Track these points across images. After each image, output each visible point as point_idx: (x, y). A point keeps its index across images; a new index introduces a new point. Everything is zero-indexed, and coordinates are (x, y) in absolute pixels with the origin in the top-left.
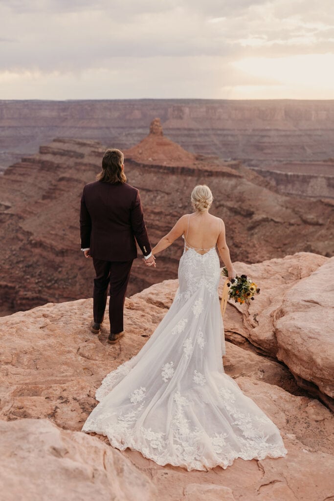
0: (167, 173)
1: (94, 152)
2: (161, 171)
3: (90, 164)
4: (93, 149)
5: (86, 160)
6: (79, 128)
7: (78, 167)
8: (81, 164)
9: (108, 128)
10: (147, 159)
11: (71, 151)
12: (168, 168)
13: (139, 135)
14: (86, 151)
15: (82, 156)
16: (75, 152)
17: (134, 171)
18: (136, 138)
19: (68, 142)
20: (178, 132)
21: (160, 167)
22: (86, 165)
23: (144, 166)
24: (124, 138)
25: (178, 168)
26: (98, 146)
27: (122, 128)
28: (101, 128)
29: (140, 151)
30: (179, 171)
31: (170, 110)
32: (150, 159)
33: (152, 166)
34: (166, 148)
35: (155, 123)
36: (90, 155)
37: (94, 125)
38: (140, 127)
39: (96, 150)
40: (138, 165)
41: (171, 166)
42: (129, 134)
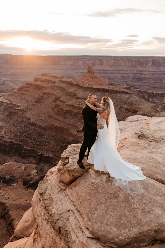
0: (96, 91)
1: (61, 81)
2: (93, 90)
3: (58, 86)
4: (60, 79)
5: (56, 85)
6: (53, 69)
7: (53, 88)
9: (66, 69)
10: (86, 85)
11: (49, 80)
12: (96, 89)
13: (82, 72)
14: (57, 80)
15: (55, 82)
16: (51, 80)
17: (80, 90)
18: (80, 74)
19: (48, 76)
20: (100, 72)
21: (92, 88)
22: (56, 87)
23: (85, 88)
24: (74, 74)
25: (101, 89)
26: (62, 78)
27: (73, 69)
28: (63, 69)
29: (83, 81)
30: (102, 90)
31: (97, 61)
32: (87, 84)
33: (89, 88)
34: (95, 79)
35: (90, 67)
36: (59, 82)
37: (60, 68)
38: (82, 69)
39: (62, 80)
40: (82, 87)
41: (97, 88)
42: (76, 72)
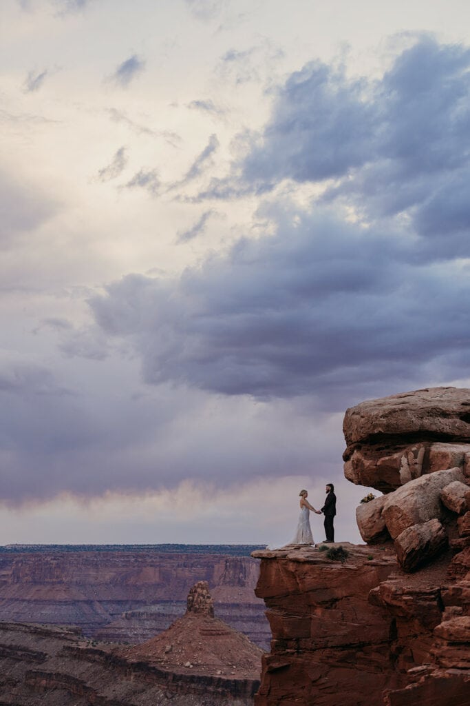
0: (223, 694)
1: (69, 648)
2: (211, 689)
3: (58, 674)
4: (67, 644)
5: (50, 667)
6: (29, 601)
7: (32, 682)
8: (39, 674)
9: (89, 602)
10: (182, 664)
11: (19, 648)
12: (227, 684)
13: (157, 616)
14: (50, 647)
15: (41, 657)
16: (25, 649)
18: (148, 624)
19: (13, 630)
20: (236, 612)
21: (210, 681)
22: (49, 676)
23: (176, 678)
24: (123, 623)
25: (245, 682)
26: (75, 638)
27: (119, 602)
28: (75, 602)
29: (168, 647)
30: (249, 689)
32: (188, 664)
33: (192, 679)
34: (220, 640)
35: (199, 590)
36: (60, 656)
37: (62, 596)
38: (155, 602)
39: (74, 645)
40: (163, 675)
41: (232, 678)
42: (133, 615)
